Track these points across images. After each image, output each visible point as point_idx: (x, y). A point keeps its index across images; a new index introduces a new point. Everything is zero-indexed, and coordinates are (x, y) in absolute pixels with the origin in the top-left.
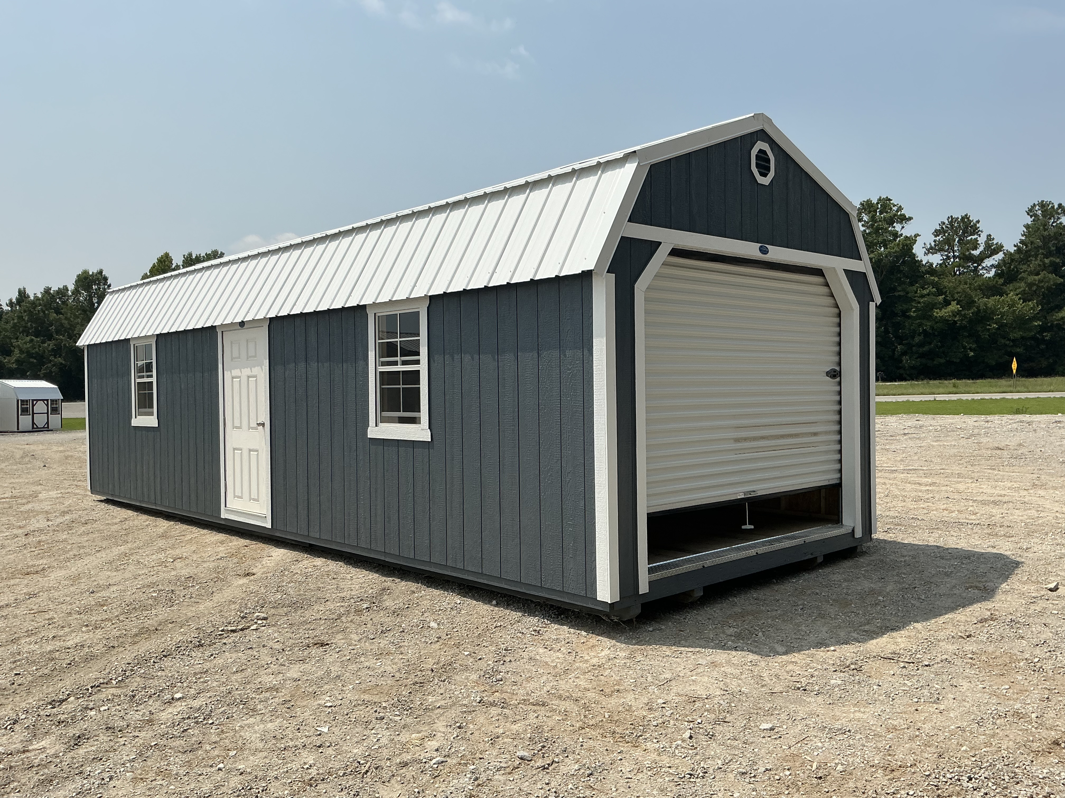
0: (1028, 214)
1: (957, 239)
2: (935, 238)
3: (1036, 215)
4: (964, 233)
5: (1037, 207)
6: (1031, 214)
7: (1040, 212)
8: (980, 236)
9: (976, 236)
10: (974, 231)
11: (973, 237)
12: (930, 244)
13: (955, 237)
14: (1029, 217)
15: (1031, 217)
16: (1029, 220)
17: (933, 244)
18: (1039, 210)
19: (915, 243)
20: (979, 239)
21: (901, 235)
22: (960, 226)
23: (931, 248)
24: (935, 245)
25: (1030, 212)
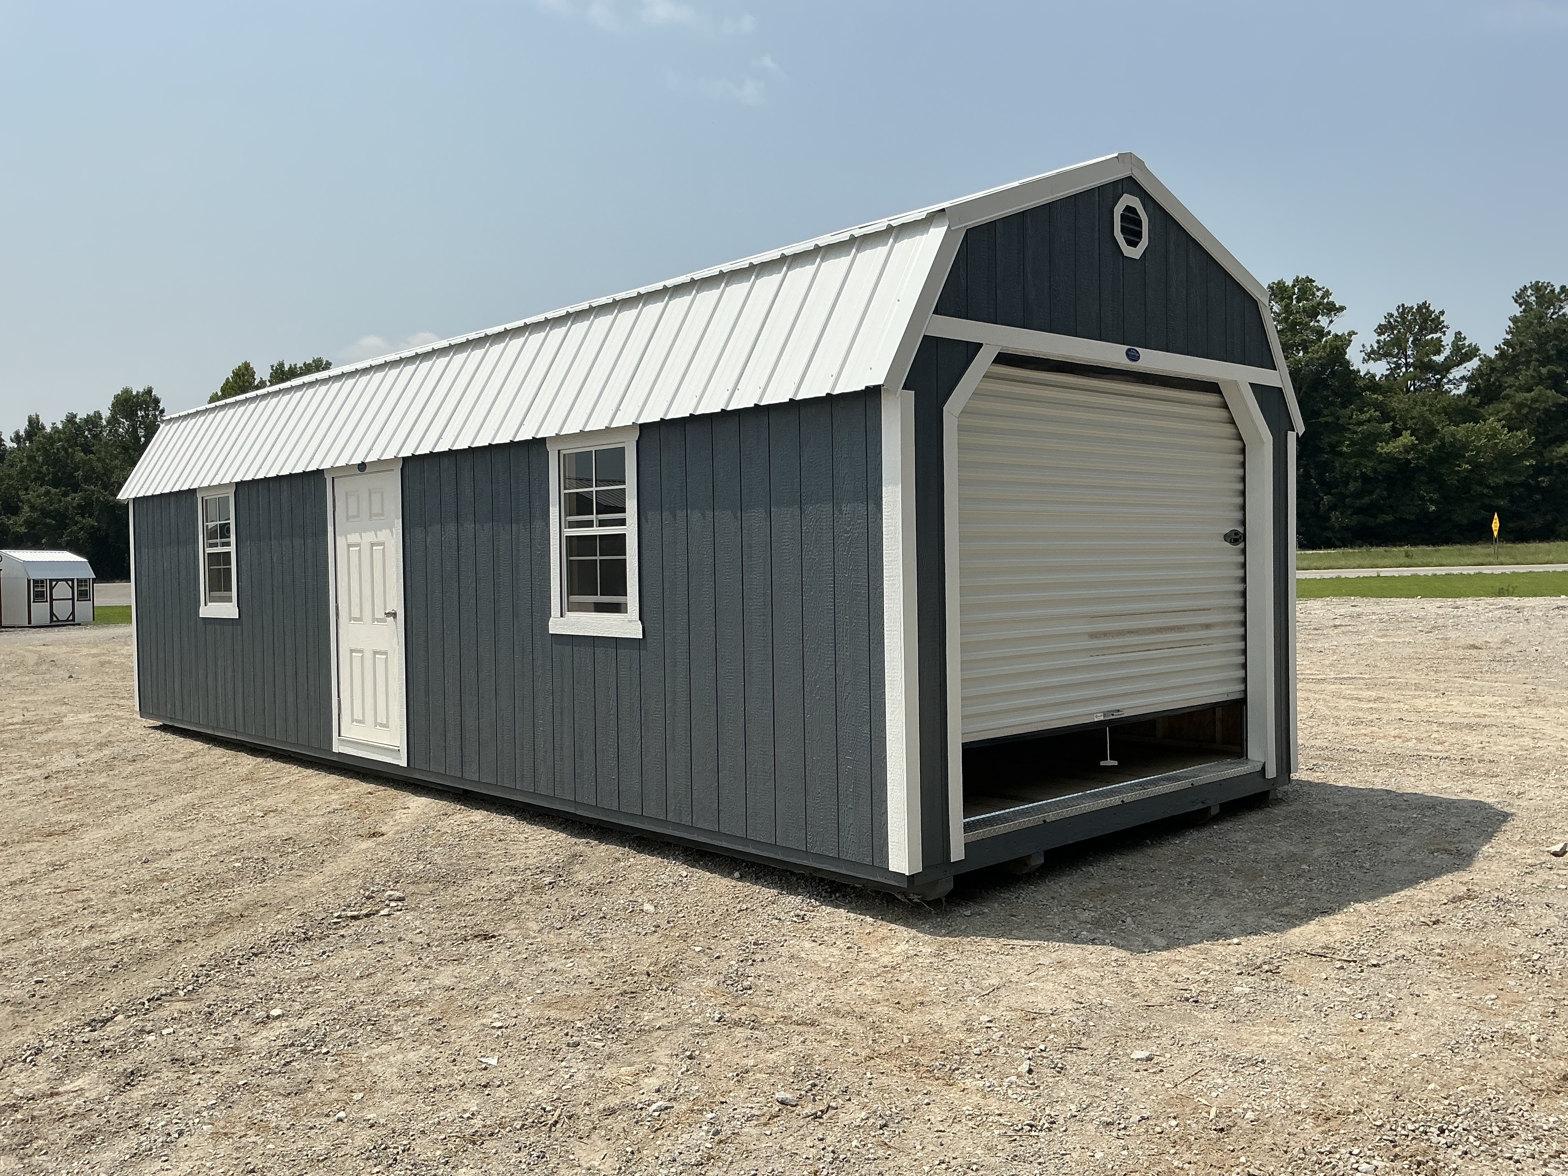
0: (1516, 301)
1: (1411, 339)
2: (1379, 338)
3: (1527, 303)
4: (1421, 329)
5: (1529, 292)
6: (1521, 301)
7: (1533, 298)
8: (1445, 335)
9: (1439, 335)
10: (1436, 326)
11: (1435, 336)
12: (1371, 346)
13: (1408, 335)
14: (1517, 305)
15: (1520, 305)
16: (1517, 310)
17: (1375, 346)
18: (1532, 295)
19: (1348, 345)
20: (1443, 338)
21: (1329, 333)
22: (1415, 319)
23: (1373, 352)
24: (1378, 347)
25: (1520, 298)
